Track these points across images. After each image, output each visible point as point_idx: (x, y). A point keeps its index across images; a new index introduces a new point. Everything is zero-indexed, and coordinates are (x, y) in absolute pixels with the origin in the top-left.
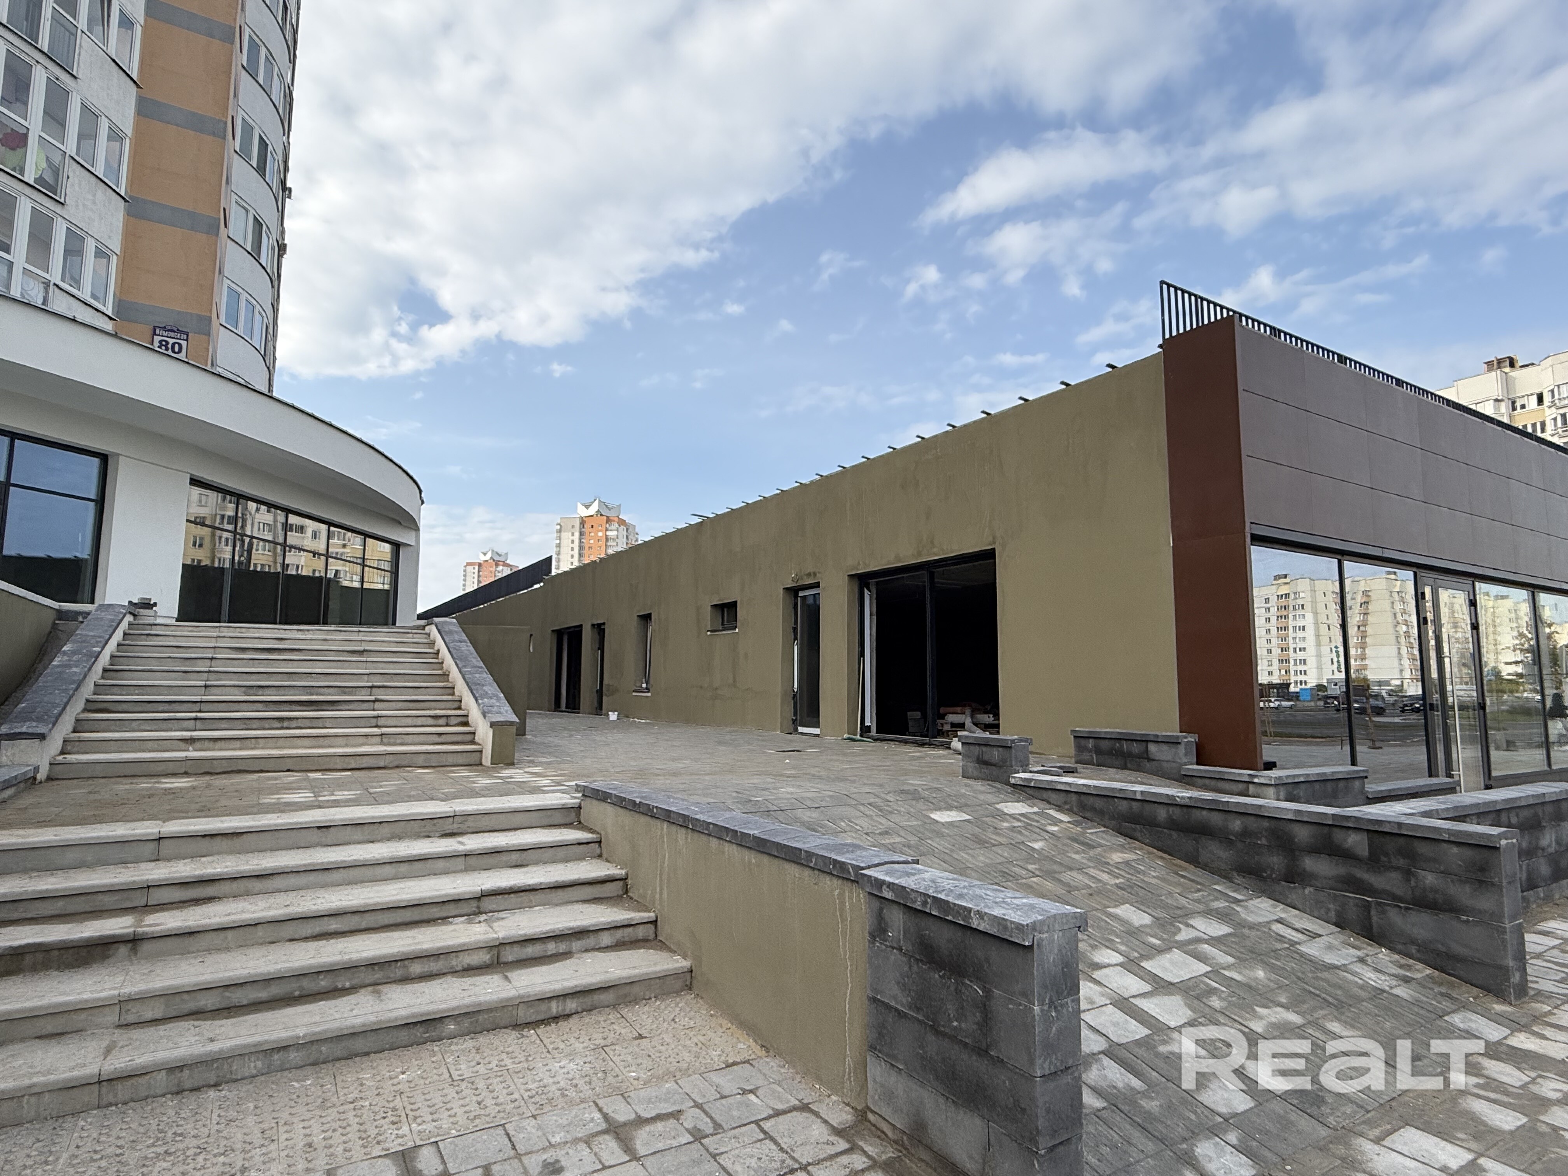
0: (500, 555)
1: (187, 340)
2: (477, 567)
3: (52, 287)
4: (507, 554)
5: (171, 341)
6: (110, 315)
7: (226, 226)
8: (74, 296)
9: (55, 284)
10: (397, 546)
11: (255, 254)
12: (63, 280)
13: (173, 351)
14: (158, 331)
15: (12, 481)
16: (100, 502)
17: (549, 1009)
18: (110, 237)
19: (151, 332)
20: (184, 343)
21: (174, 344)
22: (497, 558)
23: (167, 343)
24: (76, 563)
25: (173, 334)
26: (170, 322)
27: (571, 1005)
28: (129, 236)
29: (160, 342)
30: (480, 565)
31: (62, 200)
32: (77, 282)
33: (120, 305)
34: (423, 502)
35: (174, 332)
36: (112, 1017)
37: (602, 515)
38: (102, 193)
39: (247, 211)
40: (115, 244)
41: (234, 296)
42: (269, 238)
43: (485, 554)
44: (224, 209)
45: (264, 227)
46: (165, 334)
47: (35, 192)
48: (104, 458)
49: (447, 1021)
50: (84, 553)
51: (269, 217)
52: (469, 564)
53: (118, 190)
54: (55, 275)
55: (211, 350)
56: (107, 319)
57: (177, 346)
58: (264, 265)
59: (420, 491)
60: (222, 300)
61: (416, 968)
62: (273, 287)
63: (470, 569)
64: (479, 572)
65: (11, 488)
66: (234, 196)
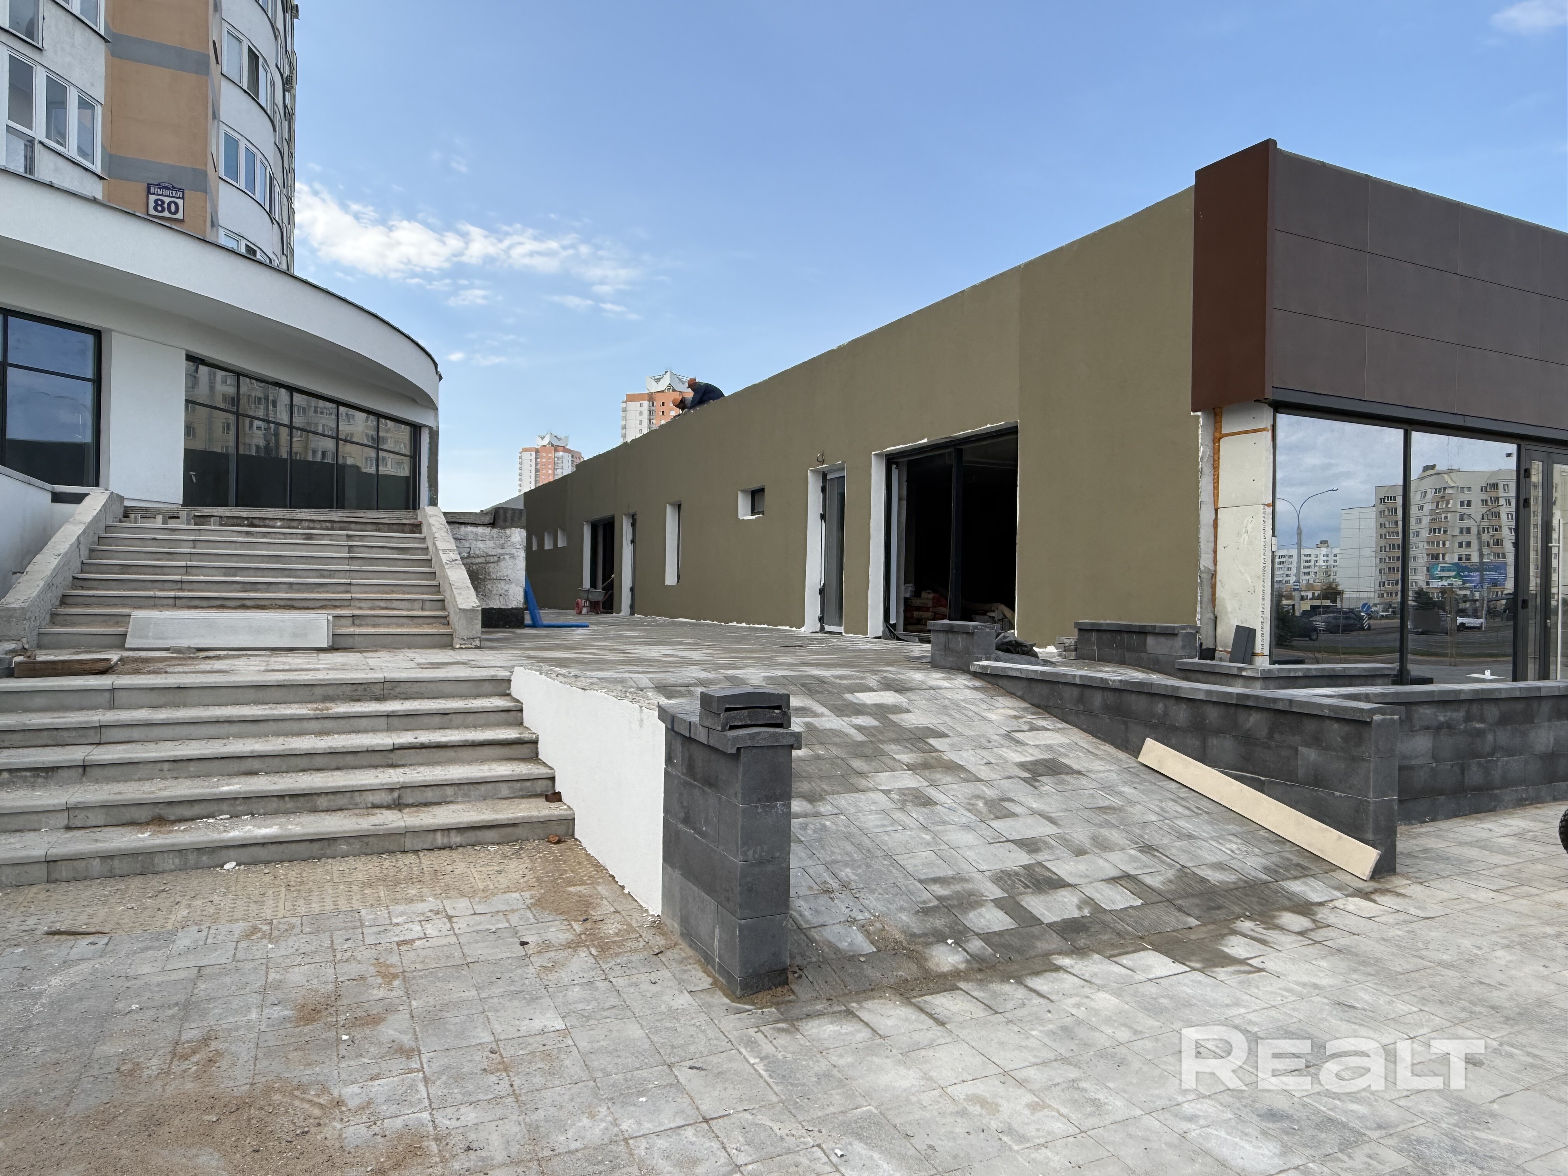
0: (560, 440)
1: (183, 198)
2: (533, 453)
3: (37, 146)
4: (567, 438)
5: (167, 200)
6: (99, 173)
7: (217, 63)
8: (60, 154)
9: (40, 142)
10: (416, 429)
11: (252, 92)
12: (48, 136)
13: (170, 212)
14: (152, 190)
15: (10, 361)
16: (97, 382)
17: (435, 839)
18: (92, 84)
19: (144, 194)
20: (180, 202)
21: (169, 204)
22: (556, 443)
23: (163, 202)
24: (79, 448)
25: (168, 192)
26: (164, 179)
27: (456, 839)
28: (114, 80)
29: (156, 201)
30: (537, 451)
31: (40, 46)
32: (61, 138)
33: (109, 160)
34: (441, 378)
35: (168, 189)
36: (62, 819)
37: (674, 390)
38: (80, 34)
39: (240, 41)
40: (98, 92)
41: (232, 144)
42: (266, 72)
43: (543, 438)
44: (214, 42)
45: (261, 60)
46: (160, 192)
47: (12, 38)
48: (97, 334)
49: (339, 842)
50: (86, 437)
51: (266, 48)
52: (525, 450)
53: (97, 29)
54: (39, 131)
55: (209, 210)
56: (97, 179)
57: (173, 206)
58: (263, 105)
59: (436, 365)
60: (218, 149)
61: (322, 802)
62: (275, 130)
63: (526, 455)
64: (536, 459)
65: (9, 368)
66: (225, 25)
